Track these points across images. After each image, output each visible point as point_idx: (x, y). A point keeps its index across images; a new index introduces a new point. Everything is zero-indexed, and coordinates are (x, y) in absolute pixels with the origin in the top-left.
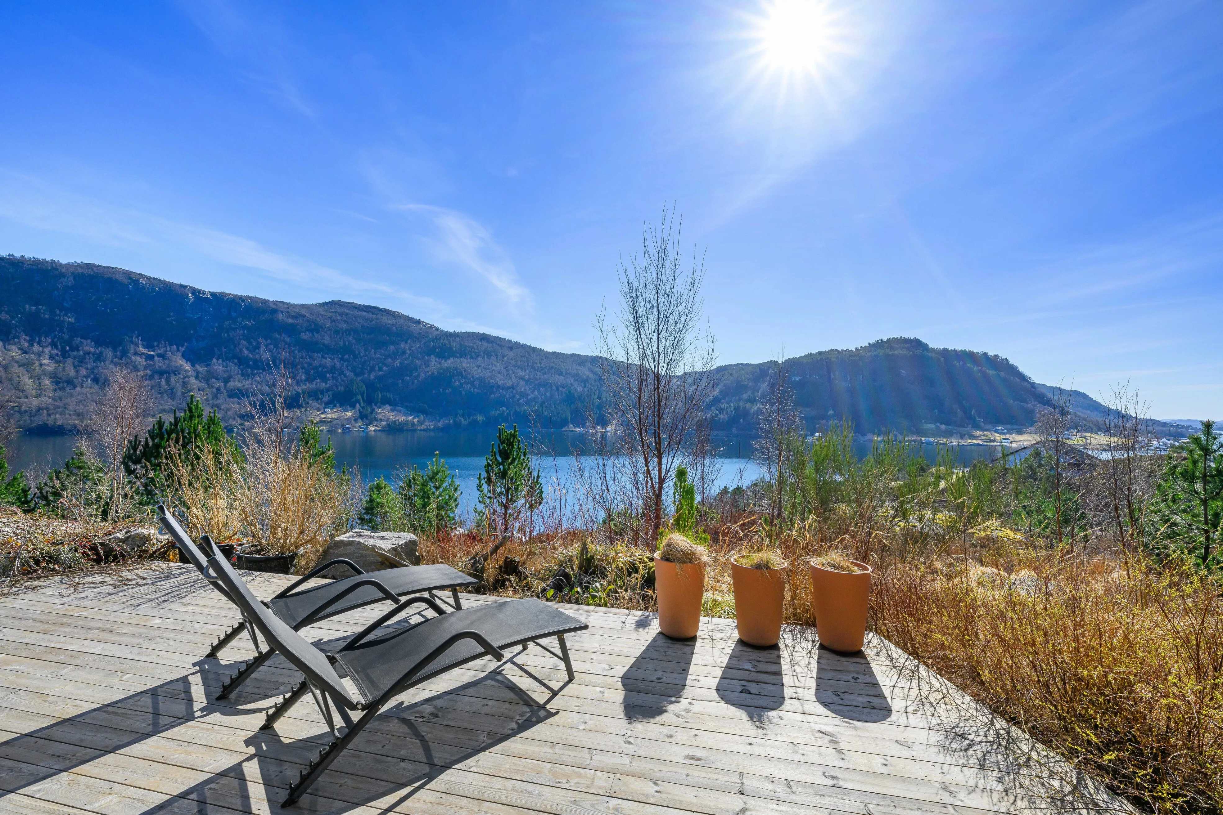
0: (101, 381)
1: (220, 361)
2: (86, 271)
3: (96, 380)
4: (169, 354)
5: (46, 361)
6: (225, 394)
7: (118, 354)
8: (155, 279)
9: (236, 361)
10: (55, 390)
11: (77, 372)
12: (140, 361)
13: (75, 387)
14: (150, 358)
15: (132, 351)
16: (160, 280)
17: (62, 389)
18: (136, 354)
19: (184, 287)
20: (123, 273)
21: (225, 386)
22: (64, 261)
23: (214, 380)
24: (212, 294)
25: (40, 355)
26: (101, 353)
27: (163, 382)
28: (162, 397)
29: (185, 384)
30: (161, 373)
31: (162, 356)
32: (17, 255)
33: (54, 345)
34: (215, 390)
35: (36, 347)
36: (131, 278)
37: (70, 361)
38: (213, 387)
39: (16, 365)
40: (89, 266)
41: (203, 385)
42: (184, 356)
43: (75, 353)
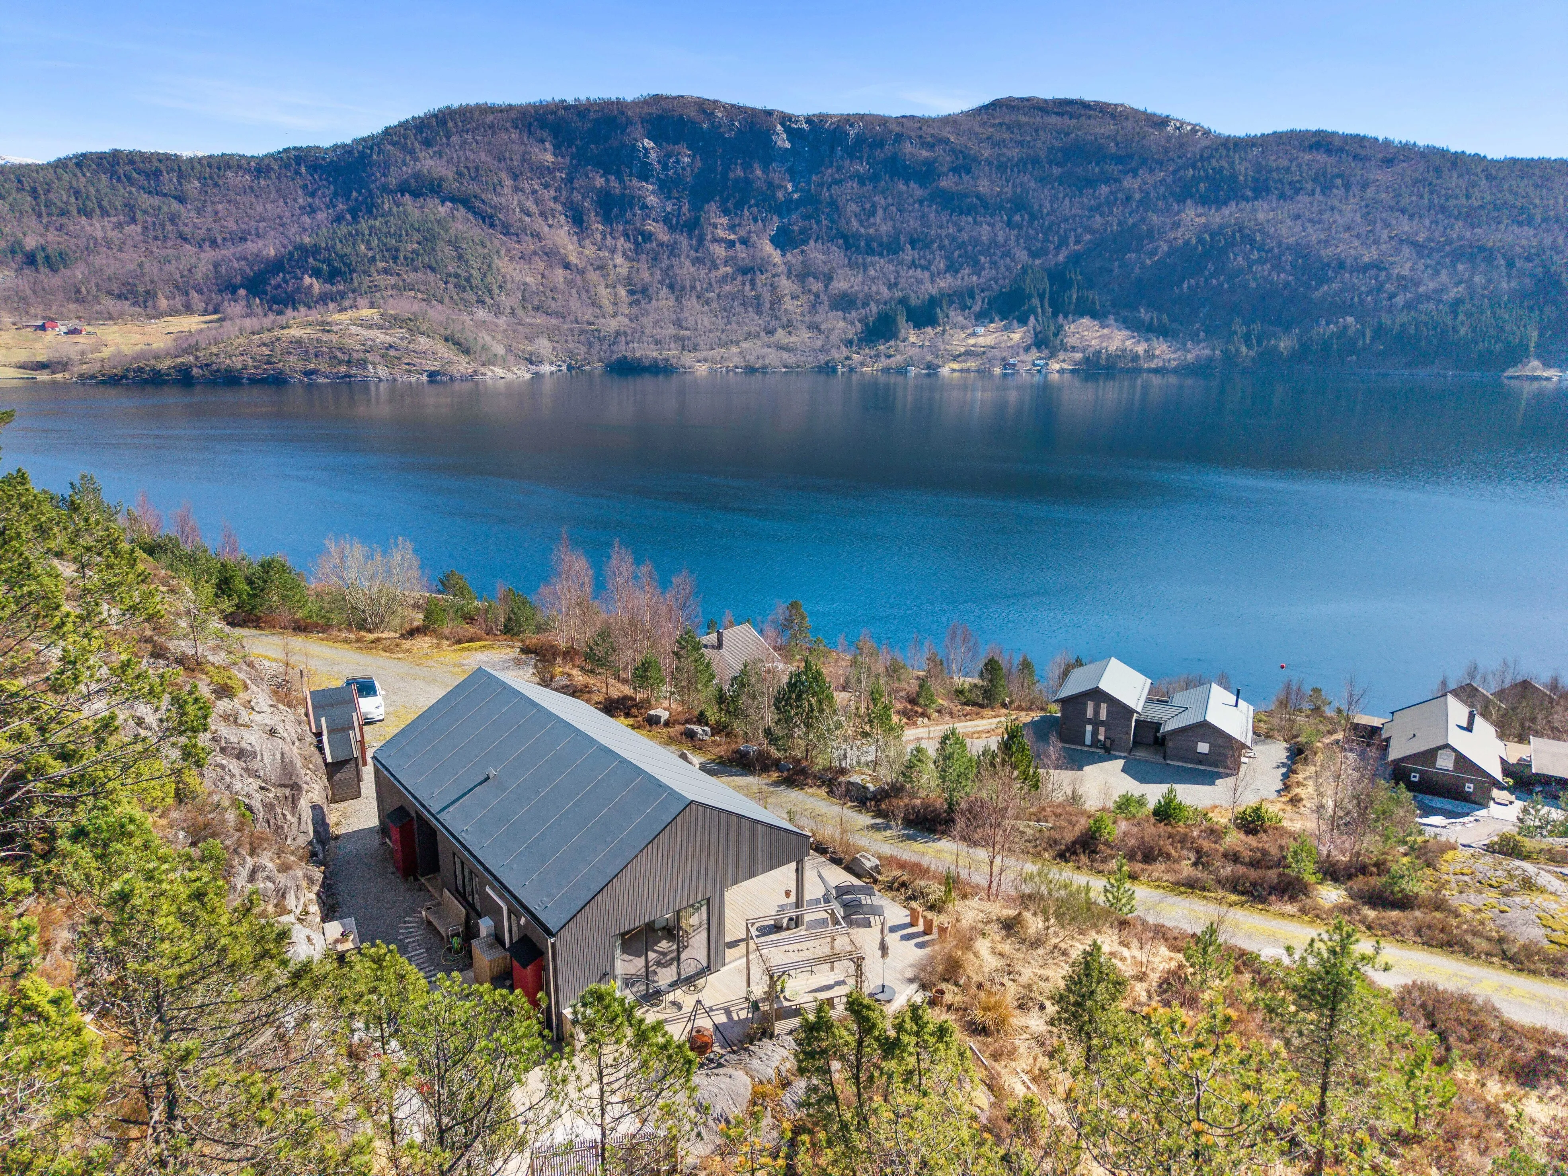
0: (677, 288)
1: (819, 245)
2: (654, 110)
3: (671, 287)
4: (754, 238)
5: (619, 260)
6: (826, 303)
7: (694, 242)
8: (733, 106)
9: (841, 241)
10: (630, 304)
11: (652, 275)
12: (719, 251)
13: (651, 299)
14: (731, 244)
15: (709, 237)
16: (739, 107)
17: (637, 302)
18: (715, 240)
19: (770, 113)
20: (696, 103)
21: (826, 286)
22: (629, 98)
23: (811, 279)
24: (809, 120)
25: (613, 251)
26: (675, 243)
27: (747, 287)
28: (747, 312)
29: (774, 288)
30: (745, 271)
31: (744, 241)
32: (583, 98)
33: (626, 236)
34: (812, 298)
35: (609, 241)
36: (704, 111)
37: (643, 257)
38: (810, 291)
39: (590, 268)
40: (657, 99)
41: (796, 288)
42: (772, 240)
43: (648, 246)
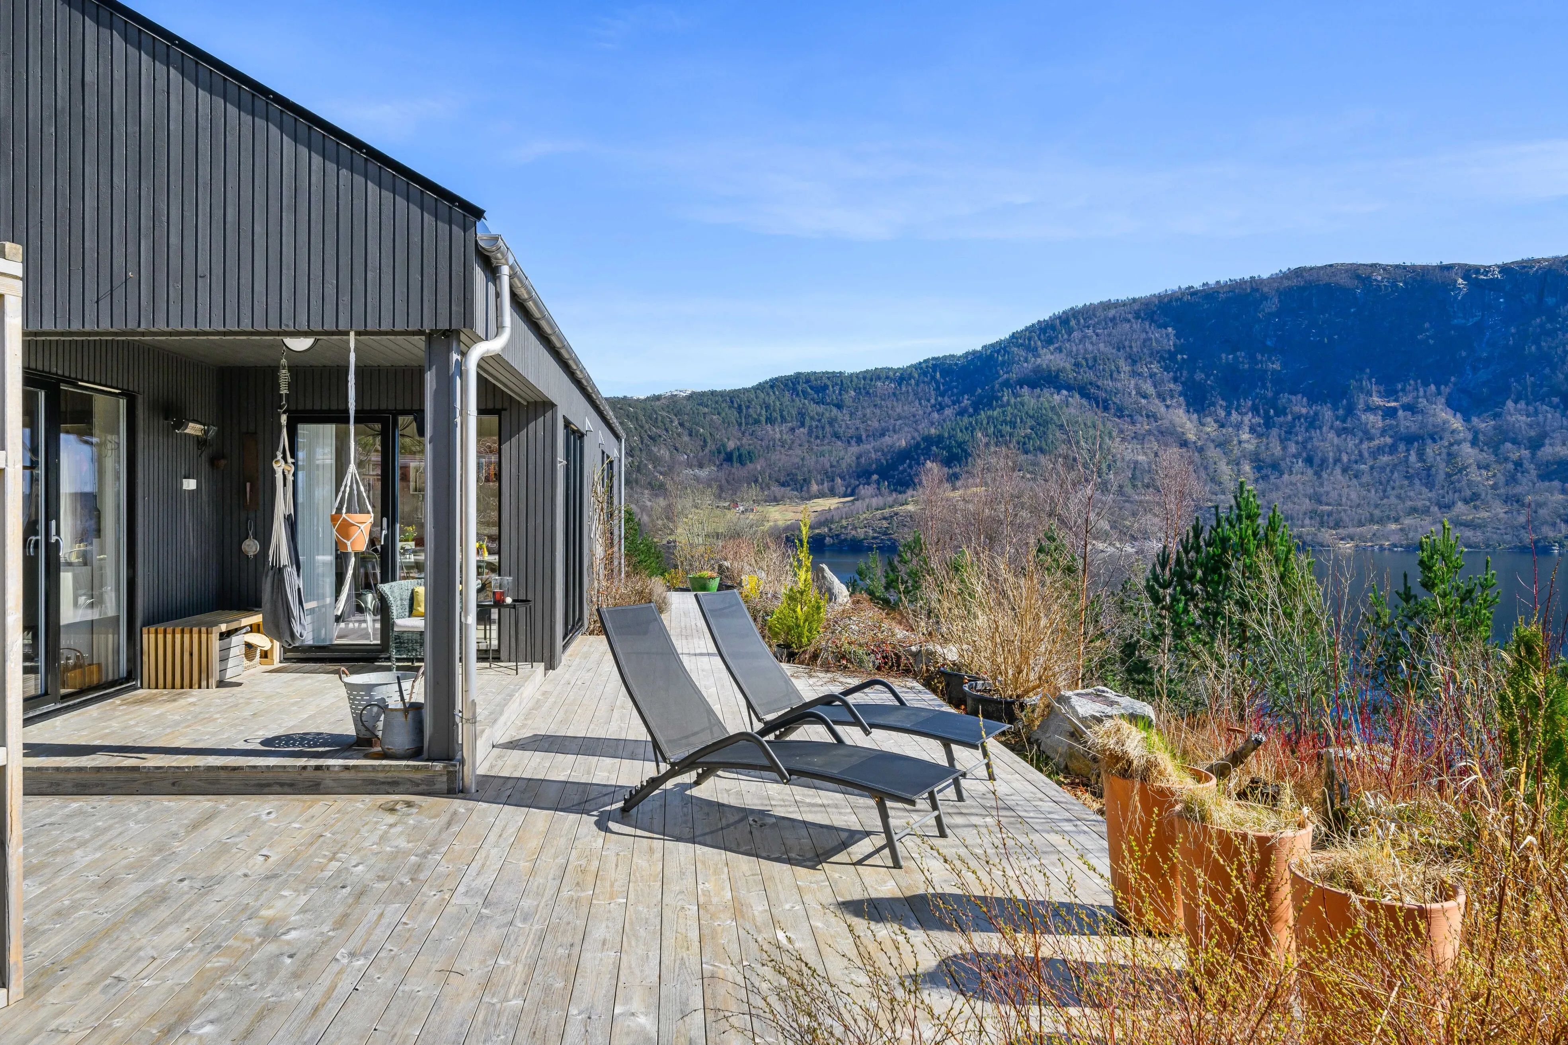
0: (1317, 461)
1: (1522, 405)
2: (1294, 282)
3: (1309, 461)
4: (1423, 402)
5: (1245, 436)
6: (1534, 473)
7: (1341, 412)
8: (1397, 267)
9: (1556, 400)
10: (1256, 481)
11: (1284, 448)
12: (1374, 420)
13: (1281, 474)
14: (1391, 413)
15: (1361, 406)
16: (1405, 267)
17: (1265, 478)
18: (1369, 409)
19: (1449, 268)
20: (1347, 271)
21: (1533, 455)
22: (1265, 275)
23: (1508, 445)
24: (1505, 269)
25: (1238, 426)
26: (1316, 414)
27: (1413, 458)
28: (1411, 484)
29: (1451, 456)
30: (1410, 439)
31: (1410, 408)
32: (1212, 282)
33: (1255, 409)
34: (1510, 466)
35: (1235, 417)
36: (1358, 277)
37: (1275, 432)
38: (1506, 459)
39: (1212, 445)
40: (1299, 272)
41: (1486, 457)
42: (1449, 404)
43: (1282, 419)
